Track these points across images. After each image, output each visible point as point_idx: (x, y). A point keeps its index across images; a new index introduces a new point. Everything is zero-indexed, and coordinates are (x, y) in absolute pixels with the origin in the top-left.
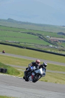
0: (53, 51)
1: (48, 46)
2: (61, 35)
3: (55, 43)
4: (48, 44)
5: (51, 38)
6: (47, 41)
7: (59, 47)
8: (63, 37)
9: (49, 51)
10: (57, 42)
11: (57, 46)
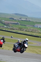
0: (7, 30)
1: (3, 26)
2: (12, 20)
3: (7, 25)
4: (4, 25)
5: (5, 22)
6: (2, 24)
7: (10, 27)
8: (12, 21)
9: (4, 29)
10: (9, 24)
11: (9, 26)
